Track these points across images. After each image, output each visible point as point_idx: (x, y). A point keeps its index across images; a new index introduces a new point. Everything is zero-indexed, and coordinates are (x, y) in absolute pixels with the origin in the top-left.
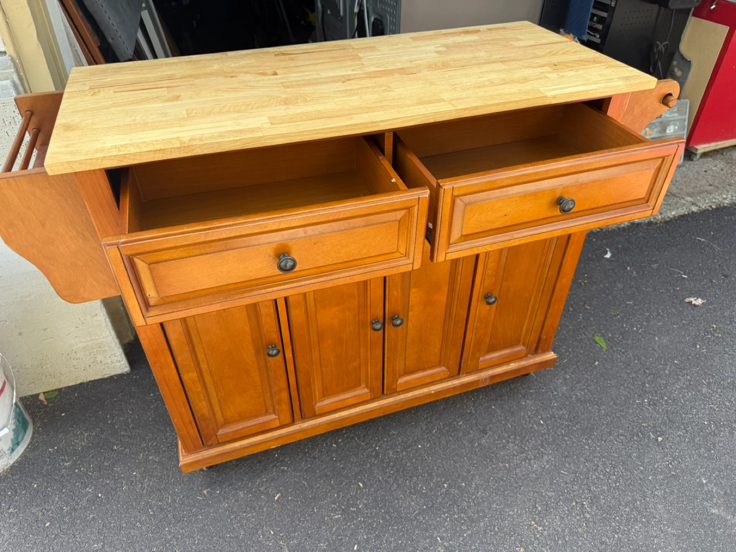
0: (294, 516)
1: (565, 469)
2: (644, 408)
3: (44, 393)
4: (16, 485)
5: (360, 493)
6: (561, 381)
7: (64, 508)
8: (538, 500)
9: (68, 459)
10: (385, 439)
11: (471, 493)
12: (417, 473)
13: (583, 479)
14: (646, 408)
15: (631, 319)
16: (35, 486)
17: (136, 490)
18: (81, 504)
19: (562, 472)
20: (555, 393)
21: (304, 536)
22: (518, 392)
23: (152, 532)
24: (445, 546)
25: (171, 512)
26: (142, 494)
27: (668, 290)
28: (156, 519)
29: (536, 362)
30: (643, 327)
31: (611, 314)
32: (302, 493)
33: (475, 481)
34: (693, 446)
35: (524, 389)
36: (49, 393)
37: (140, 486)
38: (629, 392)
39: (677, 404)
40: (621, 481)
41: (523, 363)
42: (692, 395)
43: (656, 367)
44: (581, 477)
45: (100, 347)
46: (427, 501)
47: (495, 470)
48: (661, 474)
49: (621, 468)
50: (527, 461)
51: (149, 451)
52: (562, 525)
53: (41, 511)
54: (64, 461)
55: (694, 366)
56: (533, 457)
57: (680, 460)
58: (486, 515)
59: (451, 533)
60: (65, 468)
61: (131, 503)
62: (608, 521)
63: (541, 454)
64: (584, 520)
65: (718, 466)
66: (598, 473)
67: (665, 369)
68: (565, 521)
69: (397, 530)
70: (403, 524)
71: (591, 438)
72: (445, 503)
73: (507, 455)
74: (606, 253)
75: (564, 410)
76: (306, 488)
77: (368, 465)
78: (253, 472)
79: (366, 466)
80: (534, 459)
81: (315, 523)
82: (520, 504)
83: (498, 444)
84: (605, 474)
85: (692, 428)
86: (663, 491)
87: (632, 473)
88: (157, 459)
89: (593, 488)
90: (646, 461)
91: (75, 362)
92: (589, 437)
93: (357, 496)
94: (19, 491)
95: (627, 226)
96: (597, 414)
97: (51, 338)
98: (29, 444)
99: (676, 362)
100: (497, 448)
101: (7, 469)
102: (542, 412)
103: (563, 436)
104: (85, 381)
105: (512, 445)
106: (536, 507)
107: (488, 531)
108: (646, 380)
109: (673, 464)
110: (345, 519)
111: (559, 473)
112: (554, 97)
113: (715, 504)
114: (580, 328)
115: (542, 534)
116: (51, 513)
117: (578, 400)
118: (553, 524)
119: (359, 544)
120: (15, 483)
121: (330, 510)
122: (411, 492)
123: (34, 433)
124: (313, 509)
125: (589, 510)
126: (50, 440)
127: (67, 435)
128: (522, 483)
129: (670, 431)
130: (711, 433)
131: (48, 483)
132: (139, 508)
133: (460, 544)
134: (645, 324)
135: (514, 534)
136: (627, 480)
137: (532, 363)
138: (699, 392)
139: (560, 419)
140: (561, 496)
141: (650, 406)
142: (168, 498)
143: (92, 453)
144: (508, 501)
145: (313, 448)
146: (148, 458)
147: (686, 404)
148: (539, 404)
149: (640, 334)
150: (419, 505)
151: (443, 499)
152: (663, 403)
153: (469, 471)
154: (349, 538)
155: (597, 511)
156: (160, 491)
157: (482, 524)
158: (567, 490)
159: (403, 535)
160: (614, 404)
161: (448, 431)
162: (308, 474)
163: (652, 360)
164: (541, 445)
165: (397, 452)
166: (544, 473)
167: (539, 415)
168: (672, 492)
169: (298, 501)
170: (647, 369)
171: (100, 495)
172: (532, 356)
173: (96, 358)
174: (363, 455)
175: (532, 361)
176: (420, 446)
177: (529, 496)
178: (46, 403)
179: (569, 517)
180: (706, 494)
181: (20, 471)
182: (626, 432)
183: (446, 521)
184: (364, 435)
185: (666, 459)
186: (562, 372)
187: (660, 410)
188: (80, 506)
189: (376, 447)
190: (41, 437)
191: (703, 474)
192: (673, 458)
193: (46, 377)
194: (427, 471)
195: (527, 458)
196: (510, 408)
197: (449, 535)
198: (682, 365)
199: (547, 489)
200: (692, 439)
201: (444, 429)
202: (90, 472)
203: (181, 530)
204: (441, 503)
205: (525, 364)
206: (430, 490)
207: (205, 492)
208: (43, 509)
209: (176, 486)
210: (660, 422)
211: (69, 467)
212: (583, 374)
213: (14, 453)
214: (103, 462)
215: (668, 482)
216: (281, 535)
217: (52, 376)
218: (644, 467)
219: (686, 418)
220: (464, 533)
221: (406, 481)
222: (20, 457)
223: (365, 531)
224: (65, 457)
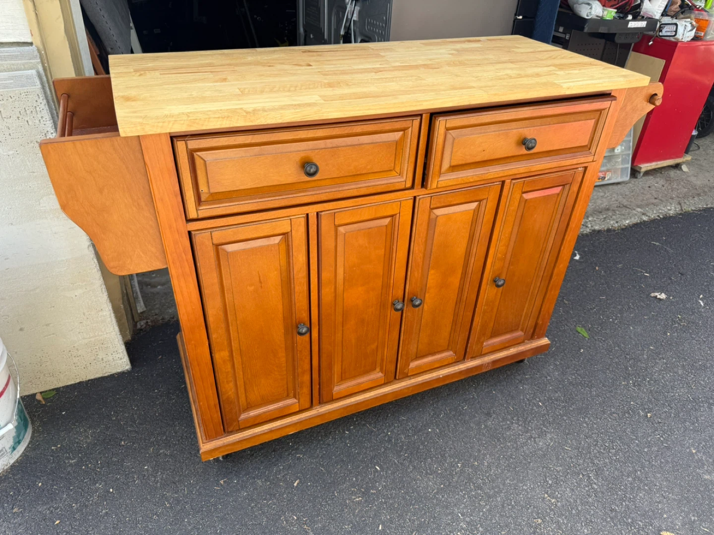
0: (315, 501)
1: (568, 446)
2: (630, 389)
3: (41, 393)
4: (18, 485)
5: (378, 476)
6: (552, 367)
7: (74, 505)
8: (548, 474)
9: (73, 457)
10: (396, 425)
11: (484, 471)
12: (431, 455)
13: (586, 454)
14: (632, 389)
15: (606, 311)
16: (40, 484)
17: (149, 483)
18: (92, 500)
19: (566, 448)
20: (549, 378)
21: (327, 519)
22: (514, 378)
23: (170, 524)
24: (467, 522)
25: (188, 504)
26: (156, 488)
27: (634, 287)
28: (173, 511)
29: (532, 347)
30: (618, 318)
31: (588, 308)
32: (321, 479)
33: (487, 460)
34: (678, 420)
35: (519, 375)
36: (47, 393)
37: (153, 479)
38: (614, 375)
39: (658, 384)
40: (620, 454)
41: (522, 348)
42: (670, 376)
43: (635, 352)
44: (584, 452)
45: (102, 344)
46: (443, 481)
47: (504, 449)
48: (655, 447)
49: (619, 442)
50: (533, 439)
51: (159, 445)
52: (573, 496)
53: (49, 509)
54: (69, 458)
55: (667, 351)
56: (537, 436)
57: (670, 433)
58: (502, 491)
59: (470, 509)
60: (71, 465)
61: (145, 496)
62: (614, 490)
63: (544, 433)
64: (593, 490)
65: (703, 437)
66: (599, 447)
67: (643, 355)
68: (575, 492)
69: (419, 509)
70: (423, 503)
71: (587, 417)
72: (461, 482)
73: (513, 435)
74: (576, 256)
75: (559, 393)
76: (324, 474)
77: (383, 450)
78: (269, 461)
79: (380, 450)
80: (538, 438)
81: (337, 506)
82: (532, 479)
83: (503, 425)
84: (605, 448)
85: (675, 405)
86: (659, 462)
87: (629, 446)
88: (168, 453)
89: (596, 461)
90: (639, 435)
91: (76, 360)
92: (585, 416)
93: (375, 479)
94: (22, 491)
95: (589, 232)
96: (589, 395)
97: (53, 334)
98: (29, 444)
99: (651, 348)
100: (502, 429)
101: (7, 469)
102: (540, 395)
103: (562, 416)
104: (84, 380)
105: (516, 426)
106: (547, 481)
107: (505, 505)
108: (628, 364)
109: (664, 437)
110: (366, 501)
111: (563, 449)
112: (568, 88)
113: (707, 470)
114: (562, 320)
115: (556, 506)
116: (60, 511)
117: (571, 383)
118: (565, 495)
119: (383, 524)
120: (17, 483)
121: (350, 494)
122: (427, 473)
123: (33, 432)
124: (333, 493)
125: (596, 481)
126: (52, 438)
127: (70, 432)
128: (530, 459)
129: (656, 408)
130: (692, 409)
131: (53, 481)
132: (154, 501)
133: (481, 518)
134: (619, 315)
135: (530, 506)
136: (626, 453)
137: (529, 348)
138: (676, 373)
139: (557, 401)
140: (568, 469)
141: (635, 387)
142: (184, 490)
143: (98, 450)
144: (520, 476)
145: (326, 436)
146: (159, 451)
147: (667, 384)
148: (536, 388)
149: (616, 324)
150: (436, 484)
151: (459, 477)
152: (647, 384)
153: (479, 451)
154: (373, 519)
155: (603, 482)
156: (175, 483)
157: (499, 499)
158: (573, 464)
159: (425, 513)
160: (603, 386)
161: (454, 416)
162: (325, 461)
163: (631, 346)
164: (543, 425)
165: (408, 436)
166: (549, 450)
167: (536, 398)
168: (667, 462)
169: (318, 486)
170: (627, 354)
171: (111, 490)
172: (529, 342)
173: (97, 355)
174: (377, 440)
175: (529, 346)
176: (430, 430)
177: (539, 471)
178: (44, 403)
179: (579, 489)
180: (697, 463)
181: (21, 470)
182: (618, 410)
183: (465, 498)
184: (375, 422)
185: (657, 432)
186: (552, 359)
187: (645, 390)
188: (91, 502)
189: (388, 432)
190: (41, 436)
191: (692, 444)
192: (663, 432)
193: (44, 375)
194: (440, 453)
195: (532, 437)
196: (510, 392)
197: (469, 511)
198: (657, 351)
199: (555, 464)
200: (677, 415)
201: (450, 413)
202: (98, 468)
203: (201, 521)
204: (457, 482)
205: (523, 349)
206: (445, 470)
207: (222, 482)
208: (50, 507)
209: (191, 477)
210: (646, 400)
211: (75, 465)
212: (572, 361)
213: (15, 452)
214: (111, 458)
215: (662, 453)
216: (304, 519)
217: (51, 374)
218: (639, 441)
219: (669, 396)
220: (483, 509)
221: (421, 463)
222: (21, 456)
223: (387, 512)
224: (69, 454)
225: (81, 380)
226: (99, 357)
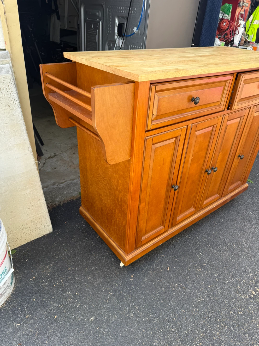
0: (182, 275)
4: (21, 303)
5: (203, 257)
6: (247, 197)
7: (60, 306)
9: (45, 281)
10: (198, 234)
11: (245, 245)
12: (220, 243)
16: (34, 300)
17: (95, 286)
20: (248, 202)
21: (192, 282)
23: (118, 302)
24: (251, 269)
25: (121, 290)
26: (100, 287)
28: (116, 296)
32: (178, 264)
33: (244, 241)
35: (236, 203)
37: (96, 283)
41: (240, 189)
45: (39, 219)
46: (231, 253)
47: (248, 235)
50: (256, 228)
51: (90, 266)
53: (47, 312)
54: (43, 283)
58: (257, 252)
60: (46, 286)
61: (97, 292)
69: (228, 268)
70: (228, 265)
72: (239, 252)
73: (248, 228)
75: (255, 207)
76: (178, 262)
77: (198, 246)
78: (150, 261)
81: (193, 275)
83: (242, 225)
88: (97, 268)
91: (25, 230)
93: (202, 259)
94: (25, 305)
102: (249, 209)
104: (30, 241)
105: (247, 224)
110: (204, 269)
116: (54, 311)
119: (217, 278)
120: (20, 302)
121: (195, 268)
122: (223, 252)
124: (188, 269)
126: (27, 275)
127: (36, 269)
131: (41, 296)
132: (103, 293)
133: (256, 266)
137: (242, 189)
139: (257, 211)
142: (115, 284)
143: (57, 275)
145: (169, 245)
146: (91, 269)
148: (245, 207)
150: (229, 255)
151: (237, 250)
153: (239, 237)
154: (212, 277)
156: (109, 282)
157: (258, 256)
159: (232, 269)
161: (220, 225)
162: (175, 256)
164: (257, 222)
165: (206, 237)
167: (248, 211)
169: (179, 268)
171: (77, 293)
172: (242, 186)
174: (193, 242)
176: (213, 233)
181: (18, 295)
183: (244, 259)
184: (188, 234)
186: (245, 194)
188: (69, 302)
189: (196, 237)
194: (223, 242)
196: (236, 211)
197: (249, 264)
201: (218, 224)
202: (63, 284)
203: (132, 297)
204: (237, 252)
206: (229, 249)
207: (132, 276)
208: (47, 310)
209: (115, 278)
211: (49, 285)
213: (12, 285)
214: (67, 278)
216: (181, 284)
217: (13, 241)
220: (254, 261)
221: (218, 248)
222: (14, 288)
223: (216, 272)
224: (42, 281)
225: (28, 242)
226: (37, 227)
